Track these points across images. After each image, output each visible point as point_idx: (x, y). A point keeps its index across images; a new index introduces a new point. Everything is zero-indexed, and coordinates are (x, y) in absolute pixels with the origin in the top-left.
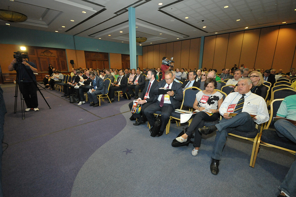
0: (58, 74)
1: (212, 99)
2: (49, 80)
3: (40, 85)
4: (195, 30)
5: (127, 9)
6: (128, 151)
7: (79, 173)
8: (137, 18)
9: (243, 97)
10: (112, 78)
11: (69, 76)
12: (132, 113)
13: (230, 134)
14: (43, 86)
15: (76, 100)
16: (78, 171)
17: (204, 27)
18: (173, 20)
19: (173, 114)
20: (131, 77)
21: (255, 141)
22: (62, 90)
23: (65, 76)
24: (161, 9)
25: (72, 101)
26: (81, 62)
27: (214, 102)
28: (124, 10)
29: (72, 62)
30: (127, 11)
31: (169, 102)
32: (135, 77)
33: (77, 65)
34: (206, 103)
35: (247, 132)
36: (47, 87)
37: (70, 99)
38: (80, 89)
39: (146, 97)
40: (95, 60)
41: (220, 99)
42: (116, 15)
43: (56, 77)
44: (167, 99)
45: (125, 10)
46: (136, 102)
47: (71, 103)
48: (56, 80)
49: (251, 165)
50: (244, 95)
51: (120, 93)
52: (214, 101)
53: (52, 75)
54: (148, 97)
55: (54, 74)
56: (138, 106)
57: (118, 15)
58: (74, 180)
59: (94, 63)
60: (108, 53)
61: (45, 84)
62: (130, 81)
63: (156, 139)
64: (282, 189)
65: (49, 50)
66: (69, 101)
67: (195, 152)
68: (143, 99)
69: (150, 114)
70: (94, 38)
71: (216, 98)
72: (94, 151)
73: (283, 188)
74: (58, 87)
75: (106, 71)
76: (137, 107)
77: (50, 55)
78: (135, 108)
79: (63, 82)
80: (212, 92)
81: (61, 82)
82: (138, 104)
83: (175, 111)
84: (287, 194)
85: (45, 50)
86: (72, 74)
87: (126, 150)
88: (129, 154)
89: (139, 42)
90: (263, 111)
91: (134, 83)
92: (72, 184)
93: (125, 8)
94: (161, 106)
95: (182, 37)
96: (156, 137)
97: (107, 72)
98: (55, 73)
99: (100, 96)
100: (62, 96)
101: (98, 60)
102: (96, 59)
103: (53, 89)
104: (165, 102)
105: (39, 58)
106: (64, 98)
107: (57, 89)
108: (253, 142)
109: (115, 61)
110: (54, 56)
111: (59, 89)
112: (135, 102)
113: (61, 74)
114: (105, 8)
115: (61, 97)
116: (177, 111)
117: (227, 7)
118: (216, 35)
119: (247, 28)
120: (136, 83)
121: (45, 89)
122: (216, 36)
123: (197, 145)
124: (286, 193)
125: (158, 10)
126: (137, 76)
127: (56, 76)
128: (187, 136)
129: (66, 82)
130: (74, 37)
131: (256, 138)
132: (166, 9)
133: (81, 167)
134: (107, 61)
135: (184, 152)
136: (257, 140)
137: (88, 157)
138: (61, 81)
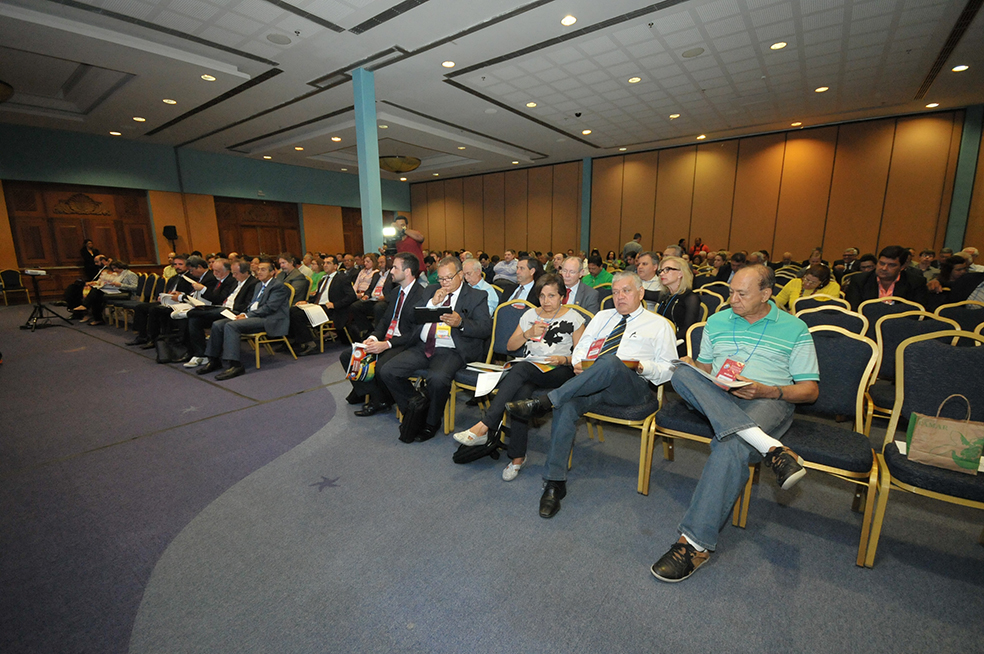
0: (119, 273)
1: (557, 330)
2: (86, 292)
3: (54, 309)
4: (563, 139)
5: (347, 73)
6: (327, 483)
7: (172, 546)
8: (384, 101)
9: (623, 322)
10: (298, 283)
11: (157, 277)
12: (352, 381)
13: (589, 414)
14: (65, 313)
15: (178, 352)
16: (167, 542)
17: (586, 132)
18: (493, 109)
19: (460, 374)
20: (362, 277)
21: (645, 429)
22: (129, 324)
23: (141, 280)
24: (452, 79)
25: (164, 356)
26: (203, 231)
27: (562, 338)
28: (340, 77)
29: (170, 233)
30: (349, 78)
31: (450, 343)
32: (376, 278)
33: (187, 243)
34: (540, 341)
35: (626, 406)
36: (78, 315)
37: (157, 351)
38: (191, 321)
39: (390, 332)
40: (254, 227)
41: (575, 329)
42: (314, 89)
43: (110, 281)
44: (444, 337)
45: (343, 76)
46: (361, 349)
47: (160, 362)
48: (109, 292)
49: (640, 489)
50: (626, 316)
52: (560, 335)
53: (98, 278)
54: (397, 333)
55: (105, 273)
56: (368, 360)
57: (322, 90)
58: (154, 564)
59: (248, 235)
60: (296, 204)
61: (71, 307)
62: (361, 289)
63: (415, 449)
64: (684, 529)
65: (87, 194)
66: (155, 357)
67: (511, 471)
68: (381, 338)
69: (399, 378)
70: (247, 155)
71: (567, 328)
72: (223, 490)
73: (686, 527)
74: (119, 314)
75: (281, 260)
76: (364, 362)
77: (89, 209)
78: (359, 366)
79: (134, 297)
80: (556, 311)
81: (128, 298)
82: (368, 354)
83: (468, 368)
84: (691, 538)
85: (75, 194)
86: (169, 273)
87: (322, 480)
88: (327, 490)
89: (398, 172)
90: (664, 353)
91: (371, 297)
92: (148, 573)
93: (341, 71)
94: (428, 355)
95: (527, 159)
96: (414, 443)
97: (285, 264)
98: (110, 269)
99: (257, 339)
100: (129, 345)
101: (262, 227)
102: (255, 223)
103: (100, 321)
104: (438, 344)
105: (50, 221)
106: (137, 349)
107: (114, 321)
108: (641, 430)
109: (320, 229)
110: (105, 212)
111: (121, 323)
112: (358, 348)
113: (130, 272)
114: (278, 67)
115: (124, 345)
116: (473, 366)
117: (637, 80)
118: (624, 154)
119: (702, 137)
120: (377, 294)
121: (72, 321)
122: (622, 157)
123: (516, 452)
124: (689, 536)
125: (445, 81)
126: (381, 273)
127: (112, 278)
128: (485, 428)
129: (147, 298)
130: (176, 153)
131: (648, 419)
132: (470, 80)
133: (178, 531)
134: (293, 228)
135: (484, 473)
136: (649, 426)
137: (202, 507)
138: (130, 295)
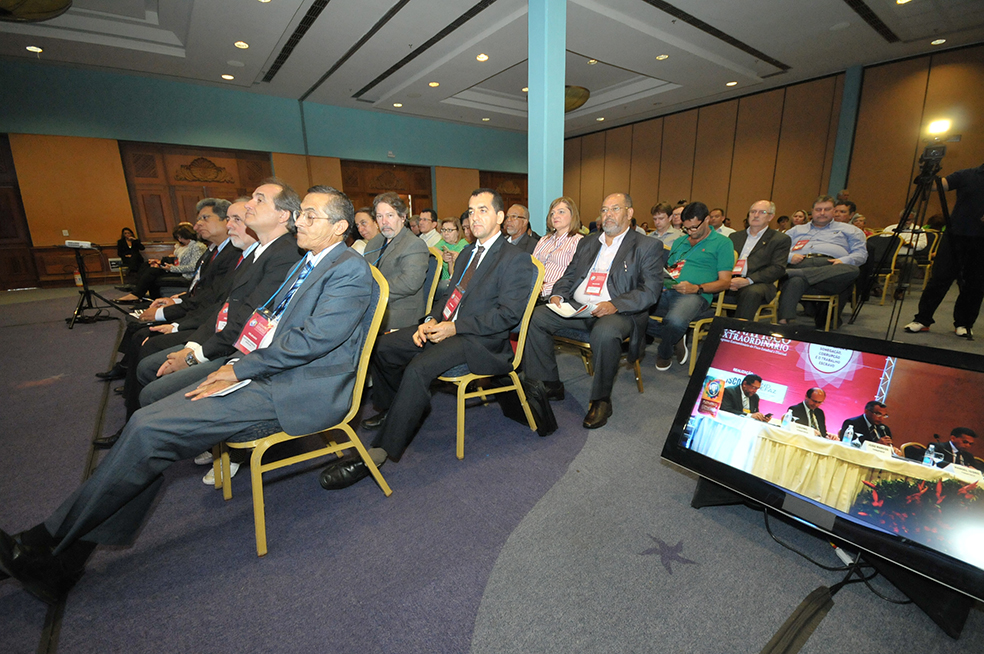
51: (468, 390)
